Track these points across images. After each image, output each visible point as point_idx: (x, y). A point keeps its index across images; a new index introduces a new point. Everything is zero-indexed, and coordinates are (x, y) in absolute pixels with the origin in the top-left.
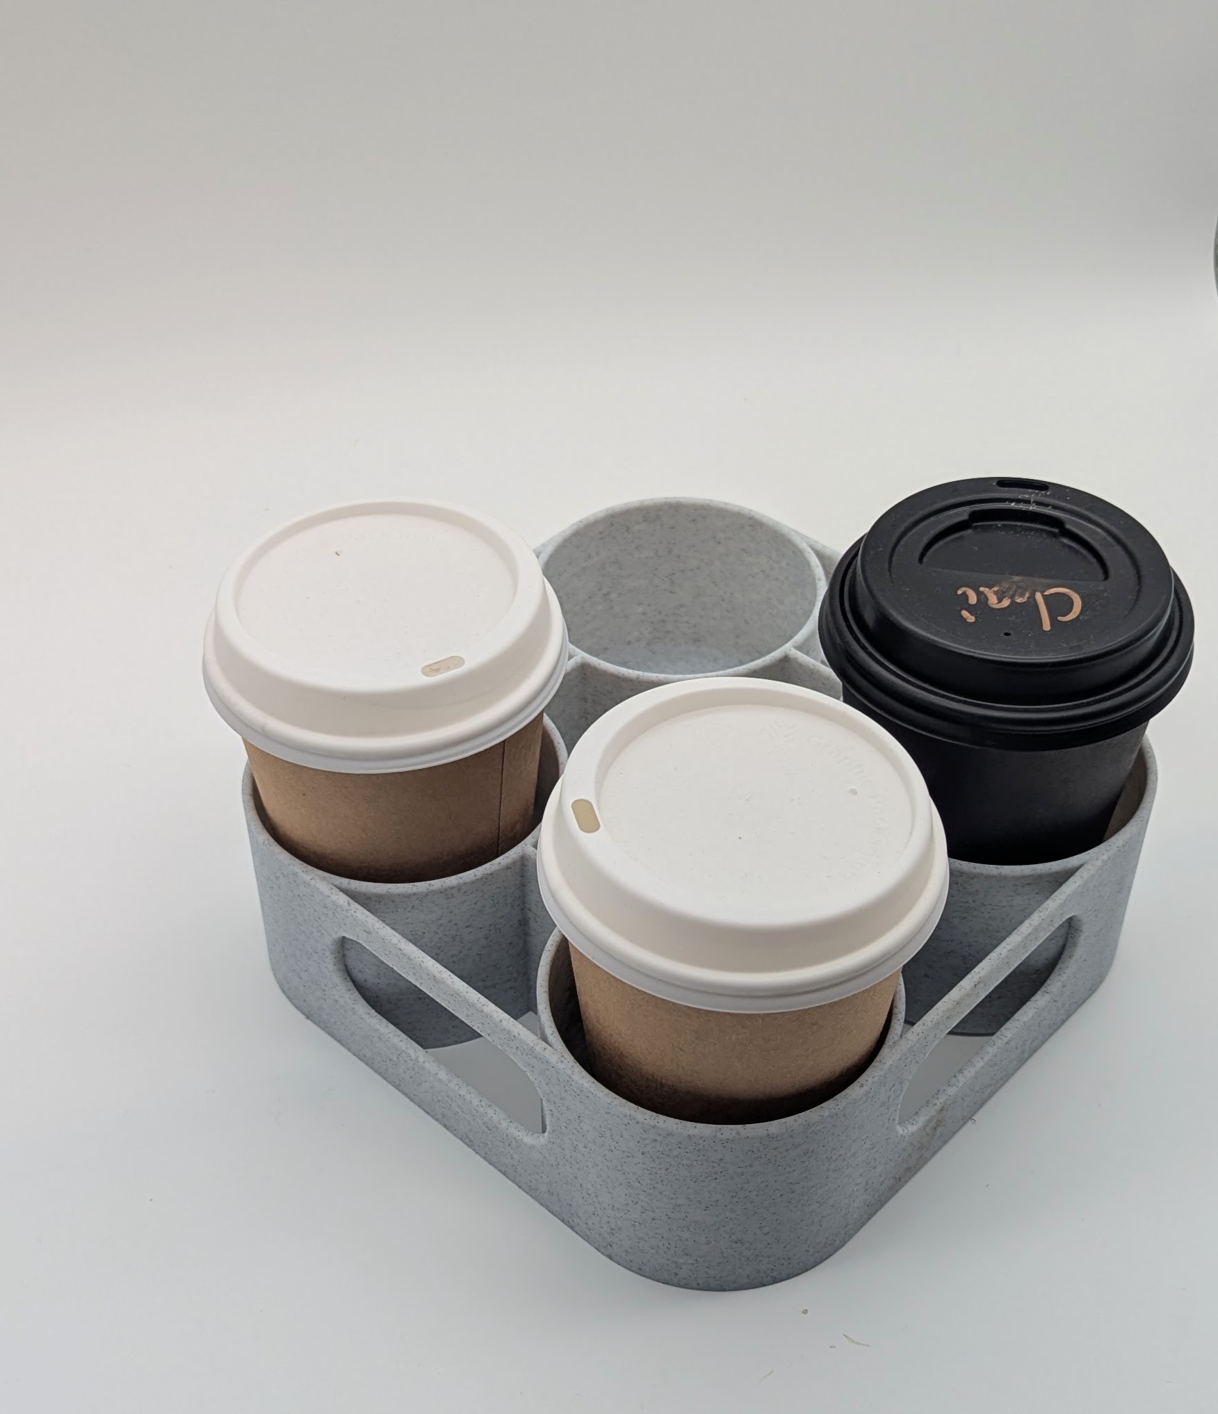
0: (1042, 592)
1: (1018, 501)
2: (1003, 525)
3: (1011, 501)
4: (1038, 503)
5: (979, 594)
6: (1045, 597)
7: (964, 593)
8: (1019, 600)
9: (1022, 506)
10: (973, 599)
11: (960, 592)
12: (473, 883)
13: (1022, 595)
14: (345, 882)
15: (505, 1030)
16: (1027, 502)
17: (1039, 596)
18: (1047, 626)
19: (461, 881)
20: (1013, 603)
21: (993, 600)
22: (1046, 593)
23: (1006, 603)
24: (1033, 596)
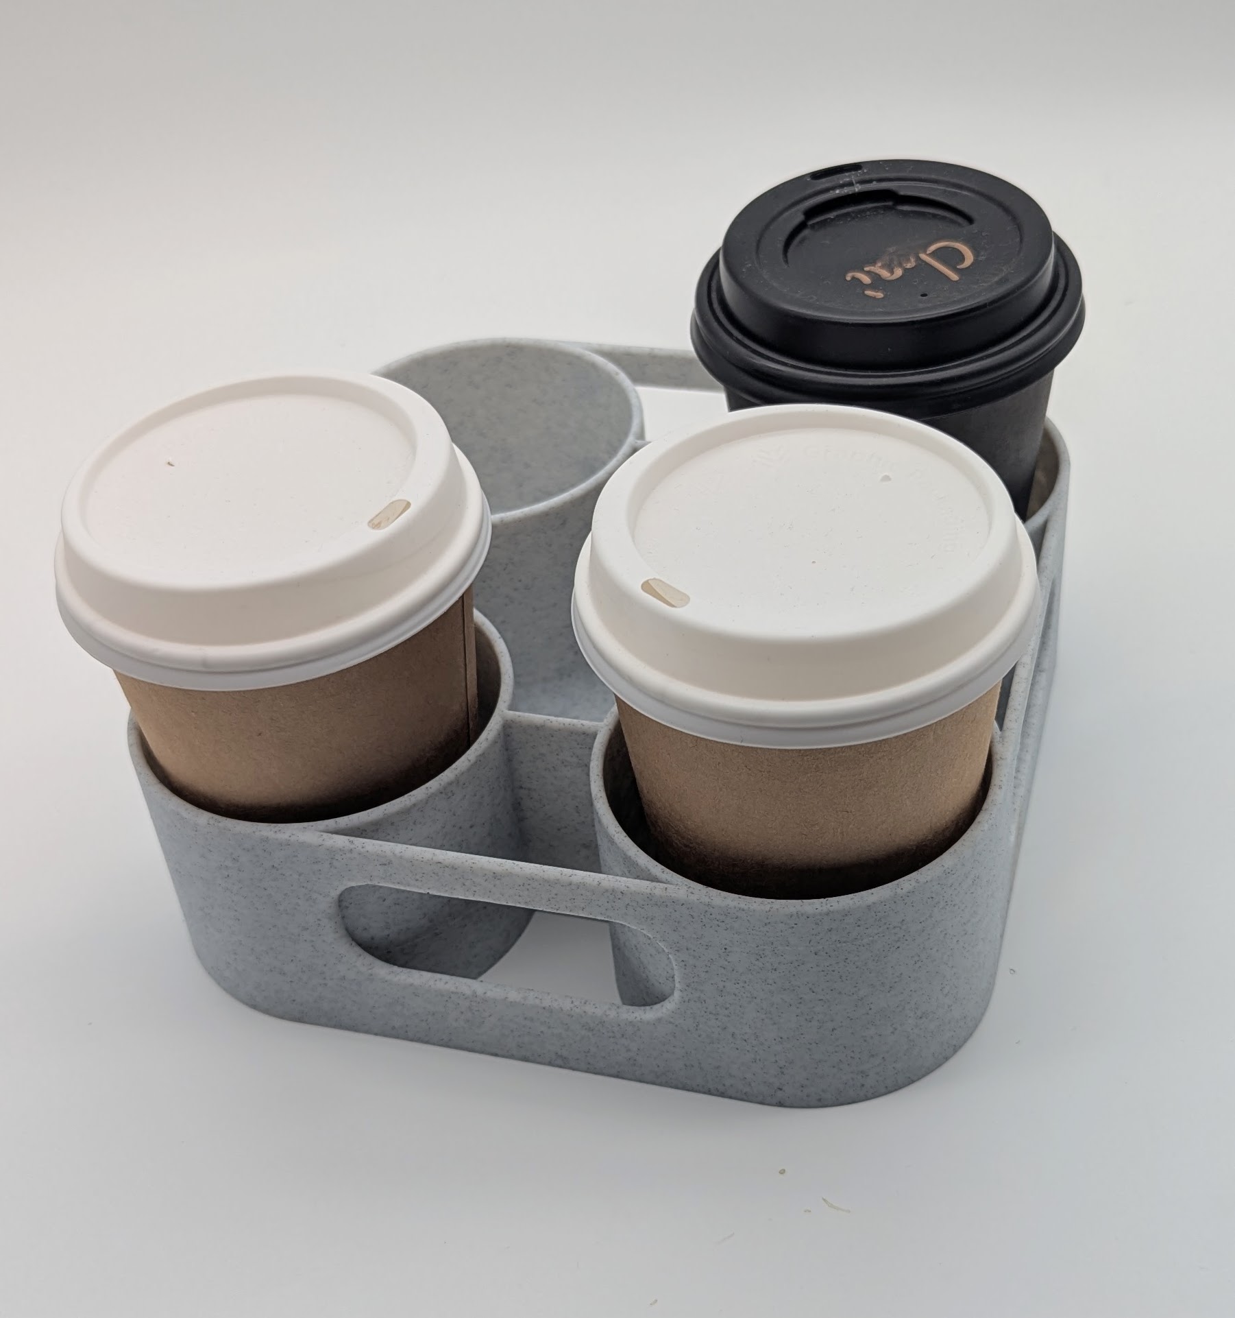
0: (925, 252)
1: (842, 186)
2: (837, 216)
3: (833, 188)
4: (862, 182)
5: (869, 273)
6: (929, 255)
7: (853, 278)
8: (909, 266)
9: (846, 191)
10: (866, 280)
11: (848, 278)
12: (469, 770)
13: (908, 260)
14: (330, 823)
15: (607, 891)
16: (851, 184)
17: (923, 256)
18: (954, 277)
19: (456, 772)
20: (906, 270)
21: (885, 274)
22: (928, 252)
23: (899, 272)
24: (918, 259)
